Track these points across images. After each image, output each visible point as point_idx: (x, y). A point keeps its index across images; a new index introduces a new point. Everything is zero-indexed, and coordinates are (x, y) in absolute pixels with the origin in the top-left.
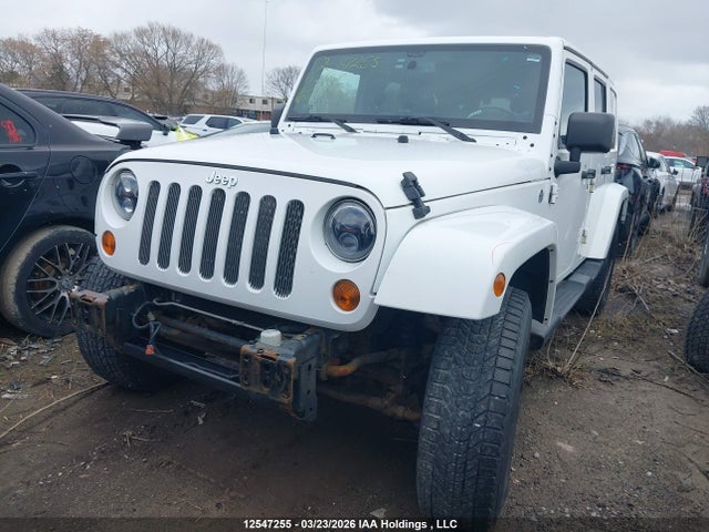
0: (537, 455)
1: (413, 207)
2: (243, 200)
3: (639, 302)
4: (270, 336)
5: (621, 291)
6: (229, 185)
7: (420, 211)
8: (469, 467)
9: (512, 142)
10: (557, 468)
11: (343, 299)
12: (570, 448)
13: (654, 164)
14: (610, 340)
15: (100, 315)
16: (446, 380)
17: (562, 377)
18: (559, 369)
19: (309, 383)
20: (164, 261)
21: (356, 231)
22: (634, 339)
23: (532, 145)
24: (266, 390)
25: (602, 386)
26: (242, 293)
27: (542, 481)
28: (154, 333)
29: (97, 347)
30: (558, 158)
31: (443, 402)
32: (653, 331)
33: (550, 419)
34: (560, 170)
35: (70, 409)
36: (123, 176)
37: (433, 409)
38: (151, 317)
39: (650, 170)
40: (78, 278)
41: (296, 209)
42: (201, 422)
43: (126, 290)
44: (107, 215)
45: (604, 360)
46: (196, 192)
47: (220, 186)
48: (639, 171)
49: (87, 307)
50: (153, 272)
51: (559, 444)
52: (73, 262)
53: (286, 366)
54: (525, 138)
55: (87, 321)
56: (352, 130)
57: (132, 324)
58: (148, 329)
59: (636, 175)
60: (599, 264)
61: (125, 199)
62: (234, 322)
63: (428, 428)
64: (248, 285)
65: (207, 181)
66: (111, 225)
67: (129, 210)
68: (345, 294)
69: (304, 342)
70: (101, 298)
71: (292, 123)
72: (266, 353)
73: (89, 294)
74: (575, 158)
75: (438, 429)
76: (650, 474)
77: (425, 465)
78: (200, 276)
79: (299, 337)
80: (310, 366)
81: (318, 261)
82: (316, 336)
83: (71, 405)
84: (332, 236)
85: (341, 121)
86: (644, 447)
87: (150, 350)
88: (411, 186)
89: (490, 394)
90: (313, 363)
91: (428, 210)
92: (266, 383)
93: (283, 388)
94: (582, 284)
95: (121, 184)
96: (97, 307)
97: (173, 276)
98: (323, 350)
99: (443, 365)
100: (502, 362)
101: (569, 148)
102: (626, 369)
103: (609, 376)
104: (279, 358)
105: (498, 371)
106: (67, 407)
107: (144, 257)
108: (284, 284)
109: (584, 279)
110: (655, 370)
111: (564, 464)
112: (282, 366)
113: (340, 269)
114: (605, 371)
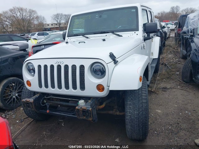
0: (152, 115)
1: (114, 61)
2: (66, 67)
3: (167, 66)
4: (81, 102)
5: (162, 64)
6: (62, 63)
7: (116, 62)
8: (140, 125)
9: (132, 34)
10: (158, 117)
11: (100, 89)
12: (159, 111)
13: (164, 27)
14: (163, 79)
15: (32, 105)
16: (130, 105)
17: (153, 92)
18: (152, 90)
19: (95, 112)
20: (47, 86)
21: (100, 70)
22: (169, 77)
23: (137, 34)
24: (85, 118)
25: (163, 92)
26: (71, 92)
27: (155, 122)
28: (48, 107)
29: (30, 111)
30: (144, 36)
31: (130, 110)
32: (173, 74)
33: (153, 104)
34: (145, 39)
35: (25, 130)
36: (29, 64)
37: (128, 113)
38: (45, 101)
39: (163, 29)
40: (17, 91)
41: (82, 67)
42: (63, 125)
43: (37, 96)
44: (27, 76)
45: (162, 85)
46: (52, 67)
47: (59, 64)
48: (161, 30)
49: (28, 103)
50: (44, 90)
51: (157, 111)
52: (14, 87)
53: (89, 110)
54: (135, 33)
55: (29, 107)
56: (87, 38)
57: (41, 105)
58: (46, 105)
59: (160, 32)
60: (157, 60)
61: (31, 70)
62: (69, 99)
63: (128, 118)
64: (72, 90)
65: (55, 63)
66: (29, 79)
67: (33, 74)
68: (100, 88)
69: (91, 102)
70: (31, 100)
71: (70, 37)
72: (83, 108)
73: (28, 100)
74: (148, 35)
75: (130, 117)
76: (181, 114)
77: (128, 127)
78: (58, 89)
79: (90, 101)
80: (94, 108)
81: (91, 81)
82: (94, 100)
83: (26, 128)
84: (94, 73)
85: (83, 35)
86: (177, 106)
87: (48, 111)
88: (112, 56)
89: (142, 106)
90: (95, 107)
91: (118, 61)
92: (84, 116)
93: (89, 116)
94: (154, 67)
95: (29, 67)
96: (31, 103)
97: (50, 90)
98: (96, 103)
99: (129, 101)
100: (143, 97)
101: (146, 33)
102: (168, 86)
103: (165, 89)
104: (87, 109)
105: (143, 100)
106: (24, 129)
107: (40, 86)
108: (83, 87)
109: (154, 65)
110: (176, 85)
111: (159, 116)
112: (88, 111)
113: (98, 81)
114: (164, 88)
